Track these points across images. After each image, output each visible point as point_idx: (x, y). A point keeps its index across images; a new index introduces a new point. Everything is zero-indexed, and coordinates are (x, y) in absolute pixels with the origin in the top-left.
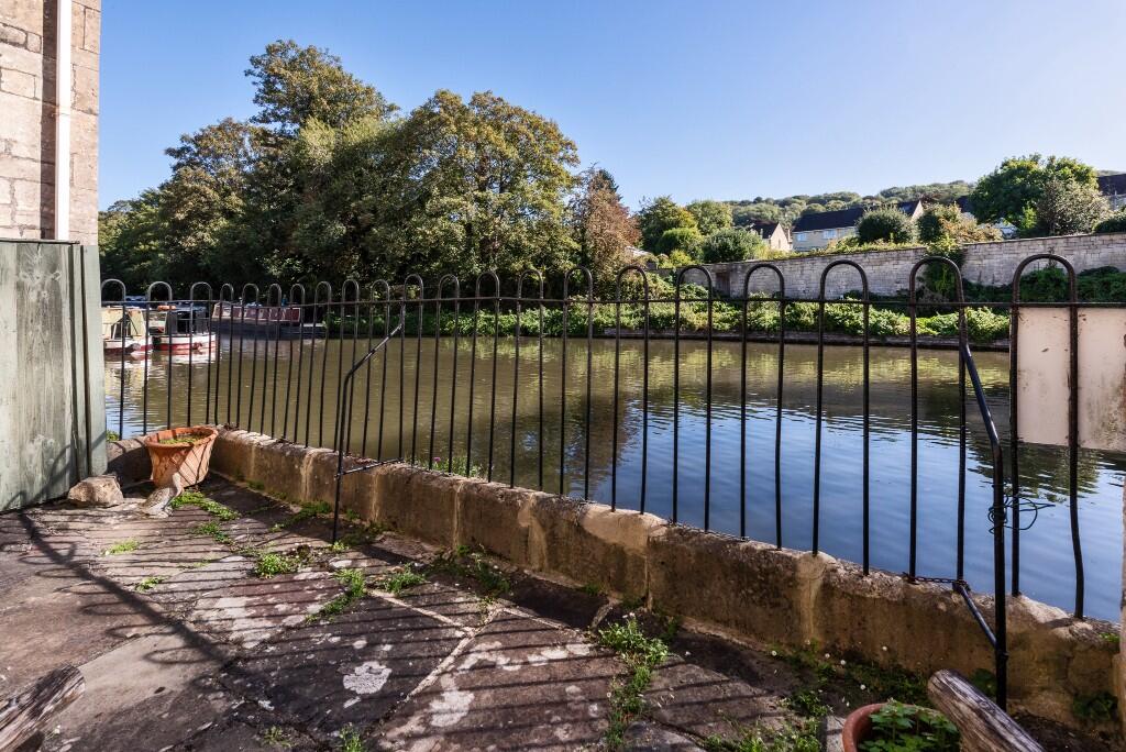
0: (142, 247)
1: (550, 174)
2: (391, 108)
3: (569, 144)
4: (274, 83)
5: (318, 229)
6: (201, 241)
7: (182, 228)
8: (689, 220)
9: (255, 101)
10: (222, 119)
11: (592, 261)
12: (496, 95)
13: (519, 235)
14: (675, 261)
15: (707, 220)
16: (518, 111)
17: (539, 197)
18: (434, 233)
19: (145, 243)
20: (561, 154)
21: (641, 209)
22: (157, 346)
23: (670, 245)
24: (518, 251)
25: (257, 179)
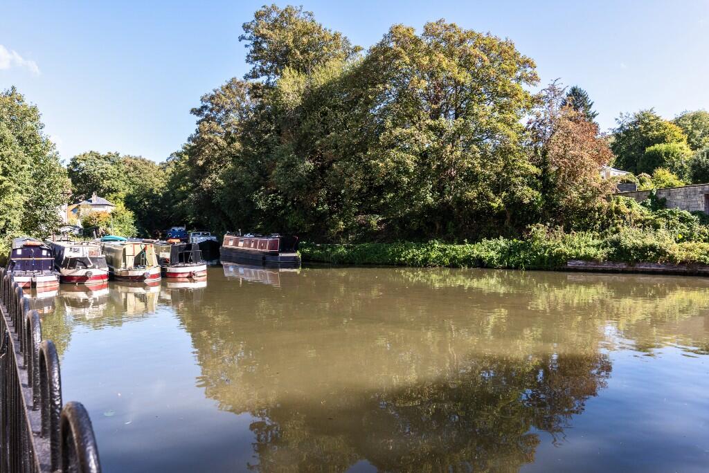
0: (182, 188)
1: (506, 95)
2: (356, 50)
3: (528, 62)
4: (260, 43)
5: (290, 166)
6: (214, 183)
7: (202, 172)
8: (676, 133)
9: (247, 61)
10: (229, 80)
11: (555, 186)
12: (448, 23)
13: (473, 161)
14: (657, 181)
15: (698, 133)
16: (471, 34)
17: (494, 121)
18: (386, 164)
19: (184, 185)
20: (519, 74)
21: (619, 126)
22: (164, 274)
23: (653, 163)
24: (472, 178)
25: (249, 126)
